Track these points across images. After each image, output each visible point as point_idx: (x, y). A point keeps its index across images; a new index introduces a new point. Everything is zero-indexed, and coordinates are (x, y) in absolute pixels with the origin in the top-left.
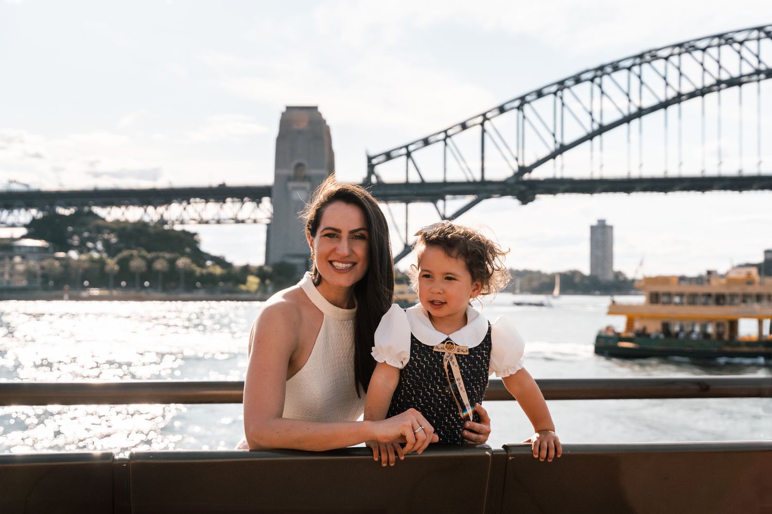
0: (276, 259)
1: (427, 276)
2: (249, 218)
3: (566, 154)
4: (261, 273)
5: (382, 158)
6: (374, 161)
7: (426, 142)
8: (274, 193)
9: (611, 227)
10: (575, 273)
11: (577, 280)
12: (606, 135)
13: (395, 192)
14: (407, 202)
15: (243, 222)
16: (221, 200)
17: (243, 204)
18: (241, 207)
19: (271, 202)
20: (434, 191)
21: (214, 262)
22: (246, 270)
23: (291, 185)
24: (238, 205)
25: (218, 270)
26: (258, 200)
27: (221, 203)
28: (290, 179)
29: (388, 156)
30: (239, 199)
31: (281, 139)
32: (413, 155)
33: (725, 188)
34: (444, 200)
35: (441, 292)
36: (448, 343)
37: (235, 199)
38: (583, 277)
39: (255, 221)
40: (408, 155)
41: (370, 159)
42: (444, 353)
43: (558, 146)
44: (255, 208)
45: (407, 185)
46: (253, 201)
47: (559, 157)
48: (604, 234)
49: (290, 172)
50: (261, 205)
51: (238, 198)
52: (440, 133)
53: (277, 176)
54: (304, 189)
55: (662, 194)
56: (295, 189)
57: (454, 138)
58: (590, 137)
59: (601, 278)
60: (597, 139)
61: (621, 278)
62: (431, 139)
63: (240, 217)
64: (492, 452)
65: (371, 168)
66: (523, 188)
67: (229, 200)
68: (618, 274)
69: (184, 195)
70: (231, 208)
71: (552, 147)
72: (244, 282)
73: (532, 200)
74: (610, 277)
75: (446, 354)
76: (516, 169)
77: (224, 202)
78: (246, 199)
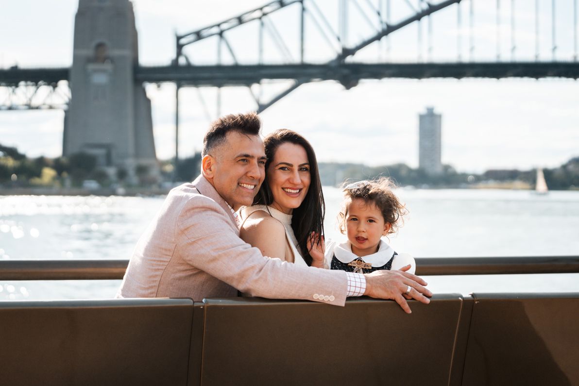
0: (74, 149)
1: (354, 219)
2: (44, 104)
3: (393, 35)
4: (58, 165)
5: (192, 38)
6: (183, 41)
7: (240, 20)
8: (72, 75)
9: (440, 116)
10: (401, 166)
11: (403, 173)
12: (435, 15)
13: (206, 75)
14: (220, 85)
15: (37, 108)
16: (14, 84)
17: (38, 88)
18: (36, 92)
19: (69, 86)
20: (249, 74)
21: (6, 153)
22: (41, 162)
23: (91, 67)
24: (32, 89)
25: (10, 162)
26: (54, 83)
27: (13, 87)
28: (90, 60)
29: (199, 36)
30: (34, 83)
31: (80, 16)
32: (226, 34)
33: (560, 75)
34: (260, 83)
35: (365, 231)
36: (359, 260)
37: (29, 83)
38: (410, 170)
39: (51, 107)
40: (221, 34)
41: (179, 38)
42: (355, 267)
43: (385, 27)
44: (51, 92)
45: (219, 68)
46: (49, 84)
47: (384, 39)
48: (432, 123)
49: (89, 52)
50: (57, 89)
51: (32, 81)
52: (255, 10)
53: (76, 58)
54: (104, 71)
55: (494, 80)
56: (95, 71)
57: (270, 16)
58: (418, 17)
59: (429, 170)
60: (425, 19)
61: (450, 170)
62: (246, 18)
63: (35, 103)
64: (463, 298)
65: (180, 47)
66: (346, 71)
67: (22, 83)
68: (447, 168)
70: (24, 92)
71: (379, 28)
72: (39, 175)
73: (355, 84)
74: (438, 170)
75: (356, 267)
76: (340, 51)
77: (17, 86)
78: (40, 83)
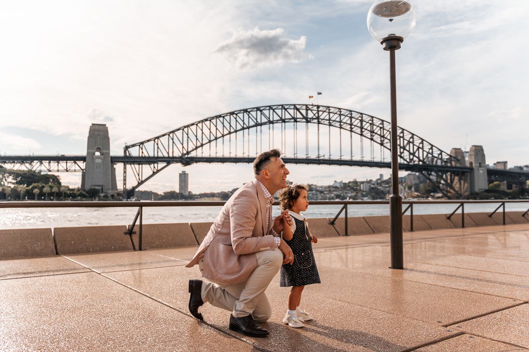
0: (88, 187)
1: (304, 198)
7: (148, 141)
8: (86, 159)
9: (188, 174)
10: (174, 192)
11: (175, 195)
13: (138, 160)
14: (142, 164)
19: (85, 163)
20: (154, 160)
23: (95, 156)
29: (133, 146)
31: (90, 137)
34: (158, 164)
39: (75, 171)
40: (140, 145)
48: (185, 177)
49: (94, 151)
53: (88, 153)
54: (100, 158)
56: (97, 158)
59: (184, 194)
61: (191, 194)
66: (188, 160)
67: (65, 162)
68: (190, 192)
69: (41, 159)
74: (187, 194)
